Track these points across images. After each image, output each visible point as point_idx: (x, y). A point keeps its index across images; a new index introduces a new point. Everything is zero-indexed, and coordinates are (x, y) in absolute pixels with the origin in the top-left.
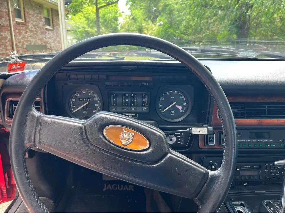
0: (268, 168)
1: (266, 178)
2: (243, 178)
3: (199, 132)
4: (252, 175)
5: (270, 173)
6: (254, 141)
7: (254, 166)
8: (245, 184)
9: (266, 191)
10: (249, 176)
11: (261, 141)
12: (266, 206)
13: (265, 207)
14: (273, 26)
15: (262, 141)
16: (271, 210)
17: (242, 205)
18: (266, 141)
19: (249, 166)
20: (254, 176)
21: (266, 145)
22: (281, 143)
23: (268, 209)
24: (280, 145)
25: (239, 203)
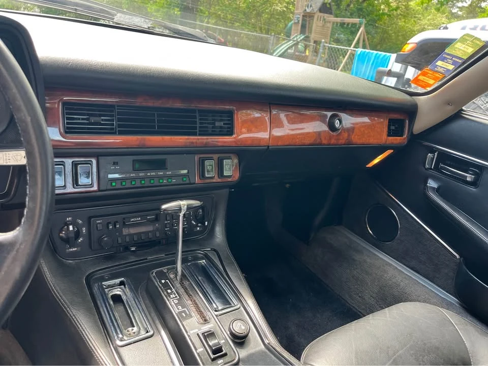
0: (168, 218)
1: (166, 234)
2: (128, 240)
3: (8, 161)
4: (143, 233)
5: (173, 224)
6: (141, 174)
7: (148, 217)
8: (133, 249)
9: (166, 255)
10: (139, 234)
11: (152, 174)
12: (155, 279)
13: (152, 281)
14: (234, 6)
15: (154, 174)
16: (161, 283)
17: (122, 283)
18: (161, 173)
19: (140, 219)
20: (146, 233)
21: (161, 181)
22: (184, 175)
23: (156, 283)
24: (183, 179)
25: (118, 281)
